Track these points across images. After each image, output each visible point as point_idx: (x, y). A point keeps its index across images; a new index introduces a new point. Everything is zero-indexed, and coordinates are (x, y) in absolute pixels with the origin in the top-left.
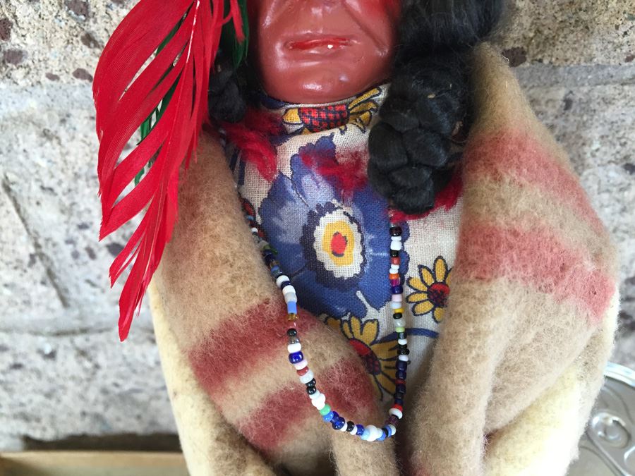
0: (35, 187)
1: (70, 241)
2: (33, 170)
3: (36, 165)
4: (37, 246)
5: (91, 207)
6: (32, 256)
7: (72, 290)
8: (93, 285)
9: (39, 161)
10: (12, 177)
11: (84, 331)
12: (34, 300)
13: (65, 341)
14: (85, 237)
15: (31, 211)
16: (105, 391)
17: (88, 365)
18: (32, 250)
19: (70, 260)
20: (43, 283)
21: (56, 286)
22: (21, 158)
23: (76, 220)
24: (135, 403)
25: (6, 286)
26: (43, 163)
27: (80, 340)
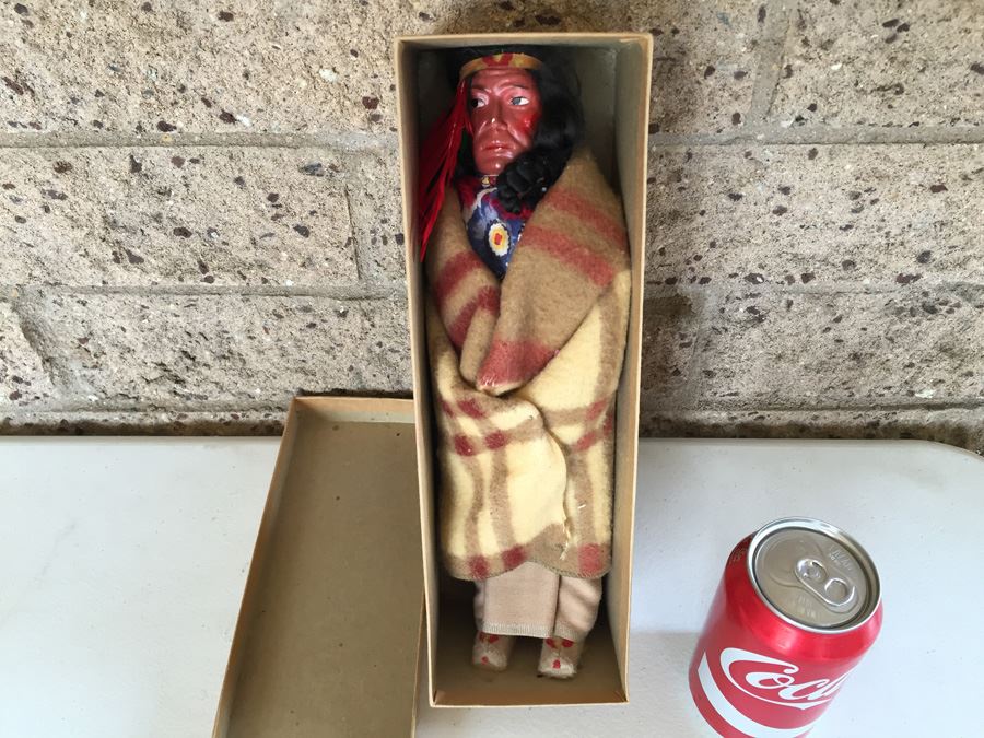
0: (362, 193)
1: (373, 231)
2: (364, 183)
3: (367, 179)
4: (354, 233)
5: (392, 208)
6: (349, 239)
7: (365, 267)
8: (379, 265)
9: (370, 176)
10: (350, 186)
11: (368, 298)
12: (341, 272)
13: (355, 304)
14: (383, 229)
15: (355, 208)
16: (370, 351)
17: (367, 324)
18: (350, 235)
19: (369, 244)
20: (351, 259)
21: (357, 263)
22: (359, 175)
23: (381, 216)
24: (389, 364)
25: (327, 259)
26: (373, 179)
27: (364, 304)
